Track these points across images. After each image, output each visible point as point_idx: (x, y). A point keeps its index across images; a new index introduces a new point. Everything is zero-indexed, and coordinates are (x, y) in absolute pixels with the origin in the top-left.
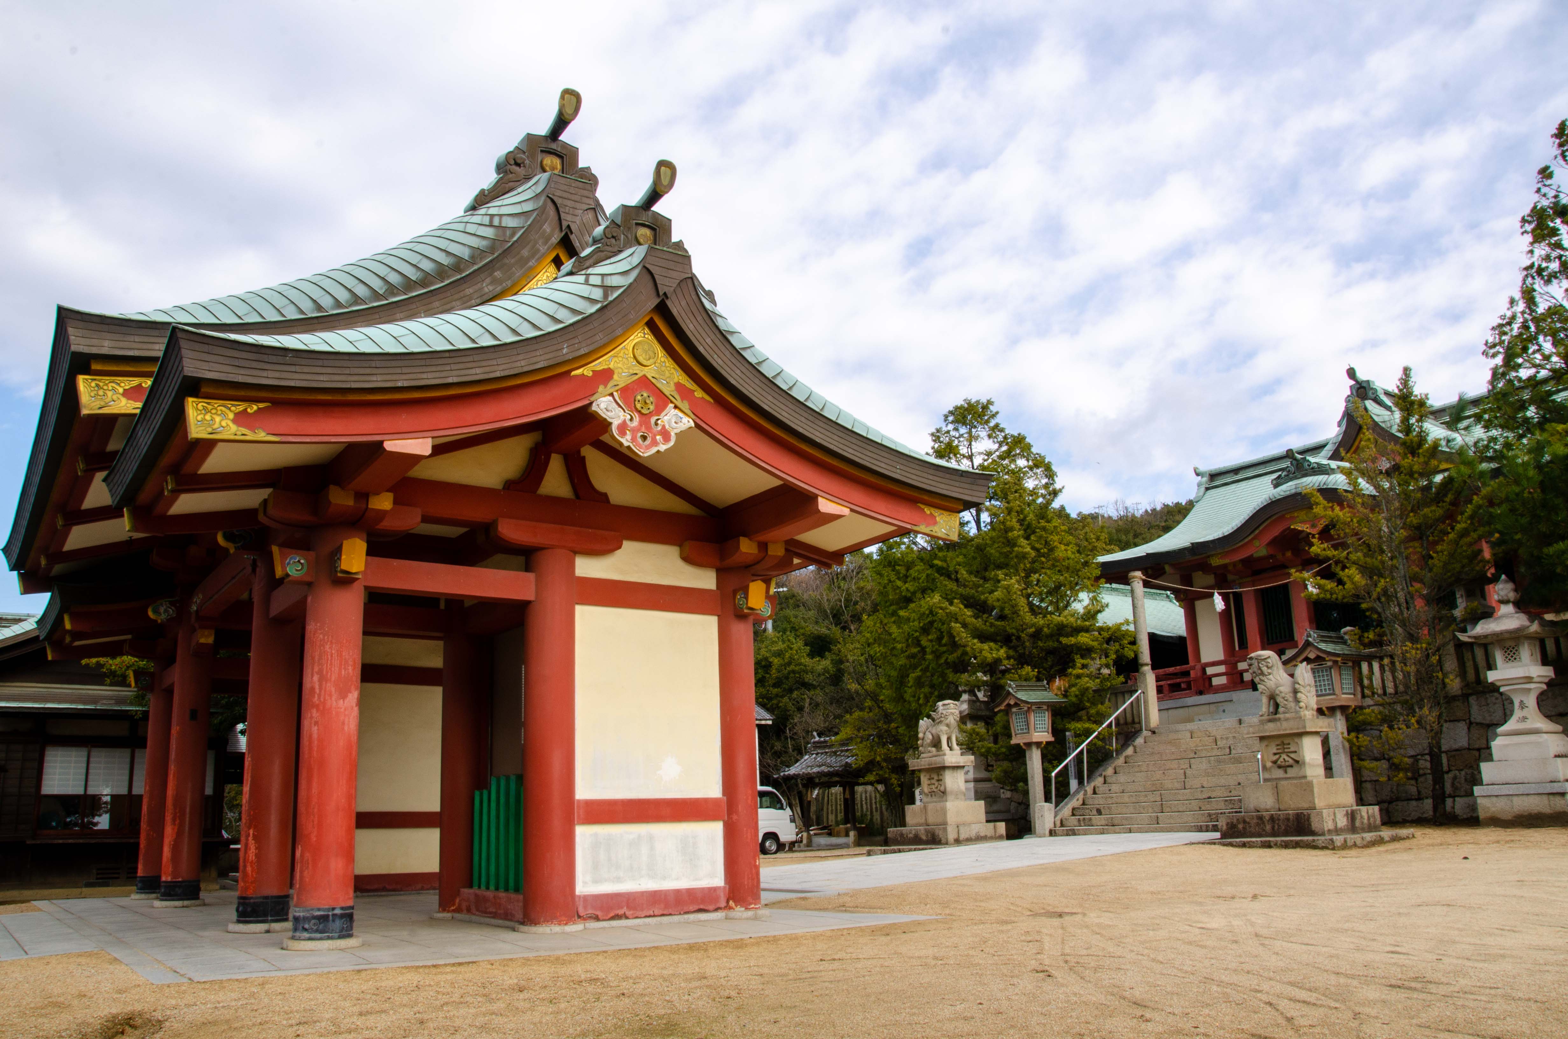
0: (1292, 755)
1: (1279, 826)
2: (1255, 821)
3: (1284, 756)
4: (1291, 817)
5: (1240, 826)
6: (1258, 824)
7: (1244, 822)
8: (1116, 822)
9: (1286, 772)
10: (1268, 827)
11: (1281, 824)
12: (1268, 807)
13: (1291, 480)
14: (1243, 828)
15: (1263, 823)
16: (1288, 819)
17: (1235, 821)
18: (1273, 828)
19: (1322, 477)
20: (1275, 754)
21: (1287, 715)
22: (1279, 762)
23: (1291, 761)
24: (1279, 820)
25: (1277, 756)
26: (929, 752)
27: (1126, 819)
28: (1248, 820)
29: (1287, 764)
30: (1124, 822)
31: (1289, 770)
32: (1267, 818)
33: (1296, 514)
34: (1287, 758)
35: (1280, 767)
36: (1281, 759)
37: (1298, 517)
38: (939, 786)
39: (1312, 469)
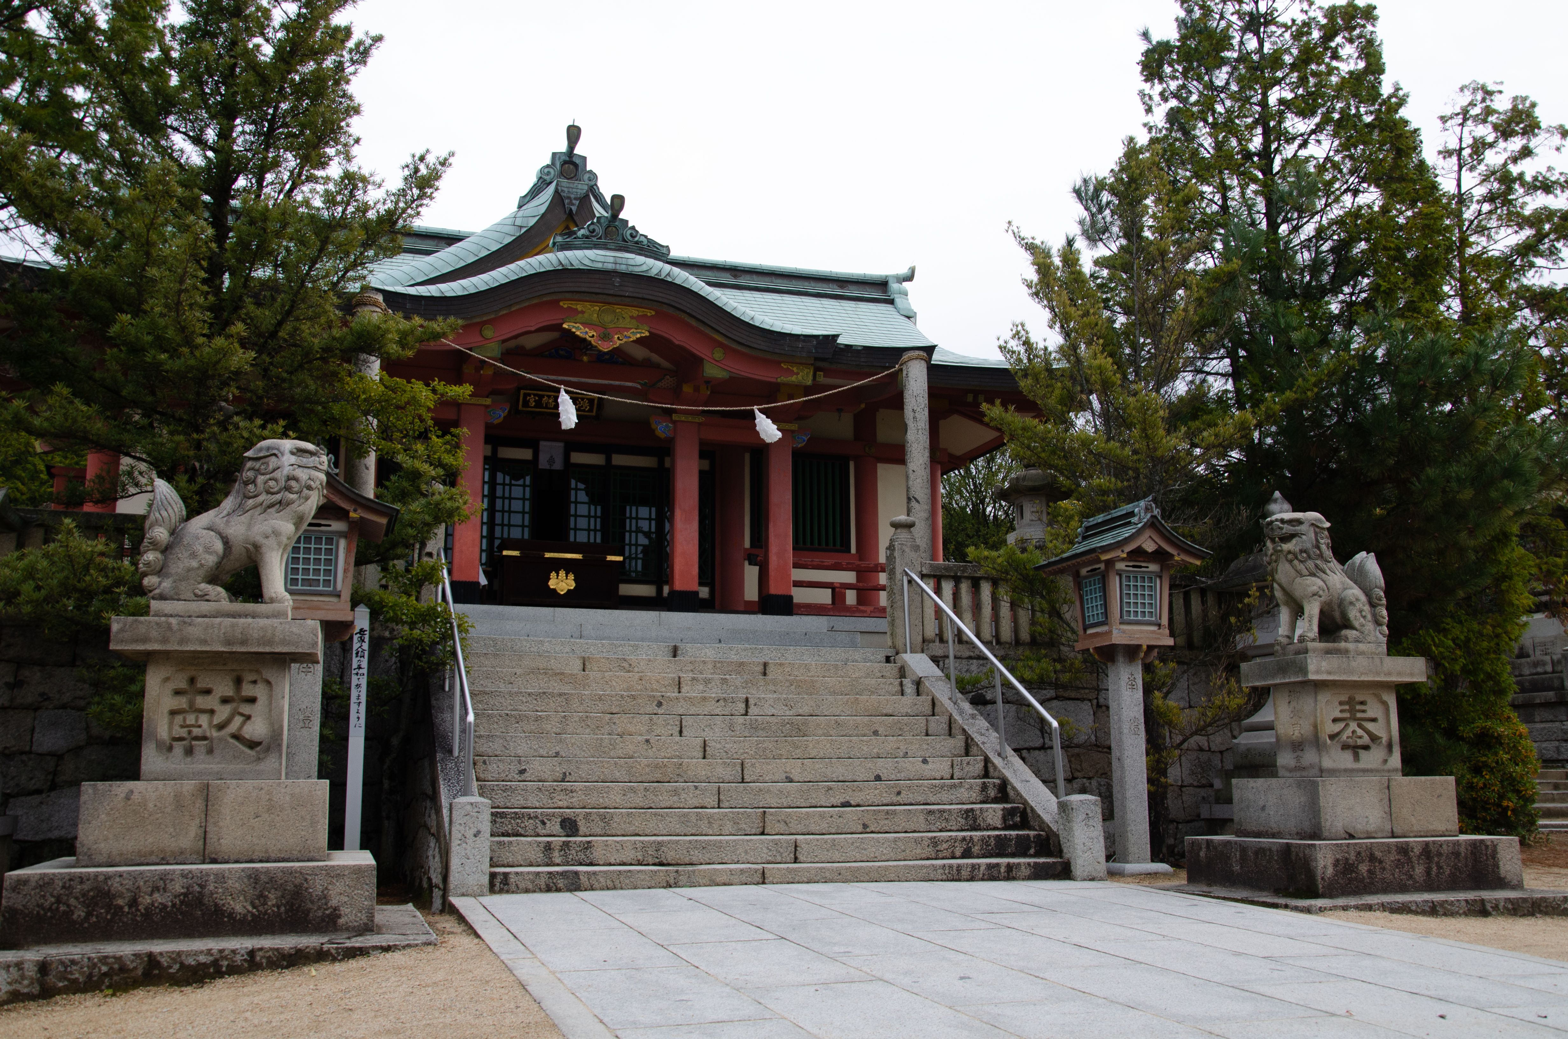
0: (1370, 726)
1: (1439, 867)
2: (1393, 856)
3: (1353, 726)
4: (1462, 850)
5: (1363, 868)
6: (1398, 864)
7: (1372, 858)
8: (670, 856)
9: (1357, 758)
10: (1419, 871)
11: (1442, 864)
12: (1371, 828)
13: (596, 246)
14: (1369, 871)
15: (1409, 860)
16: (1457, 854)
17: (1352, 857)
18: (1428, 872)
20: (1335, 720)
21: (1362, 647)
22: (1344, 737)
23: (1366, 739)
24: (1439, 854)
25: (1342, 725)
26: (203, 597)
27: (704, 847)
28: (1378, 854)
29: (1360, 742)
30: (696, 856)
31: (1362, 753)
32: (1417, 850)
33: (582, 307)
34: (1360, 732)
35: (1345, 747)
36: (1348, 732)
37: (583, 312)
38: (238, 720)
39: (637, 243)
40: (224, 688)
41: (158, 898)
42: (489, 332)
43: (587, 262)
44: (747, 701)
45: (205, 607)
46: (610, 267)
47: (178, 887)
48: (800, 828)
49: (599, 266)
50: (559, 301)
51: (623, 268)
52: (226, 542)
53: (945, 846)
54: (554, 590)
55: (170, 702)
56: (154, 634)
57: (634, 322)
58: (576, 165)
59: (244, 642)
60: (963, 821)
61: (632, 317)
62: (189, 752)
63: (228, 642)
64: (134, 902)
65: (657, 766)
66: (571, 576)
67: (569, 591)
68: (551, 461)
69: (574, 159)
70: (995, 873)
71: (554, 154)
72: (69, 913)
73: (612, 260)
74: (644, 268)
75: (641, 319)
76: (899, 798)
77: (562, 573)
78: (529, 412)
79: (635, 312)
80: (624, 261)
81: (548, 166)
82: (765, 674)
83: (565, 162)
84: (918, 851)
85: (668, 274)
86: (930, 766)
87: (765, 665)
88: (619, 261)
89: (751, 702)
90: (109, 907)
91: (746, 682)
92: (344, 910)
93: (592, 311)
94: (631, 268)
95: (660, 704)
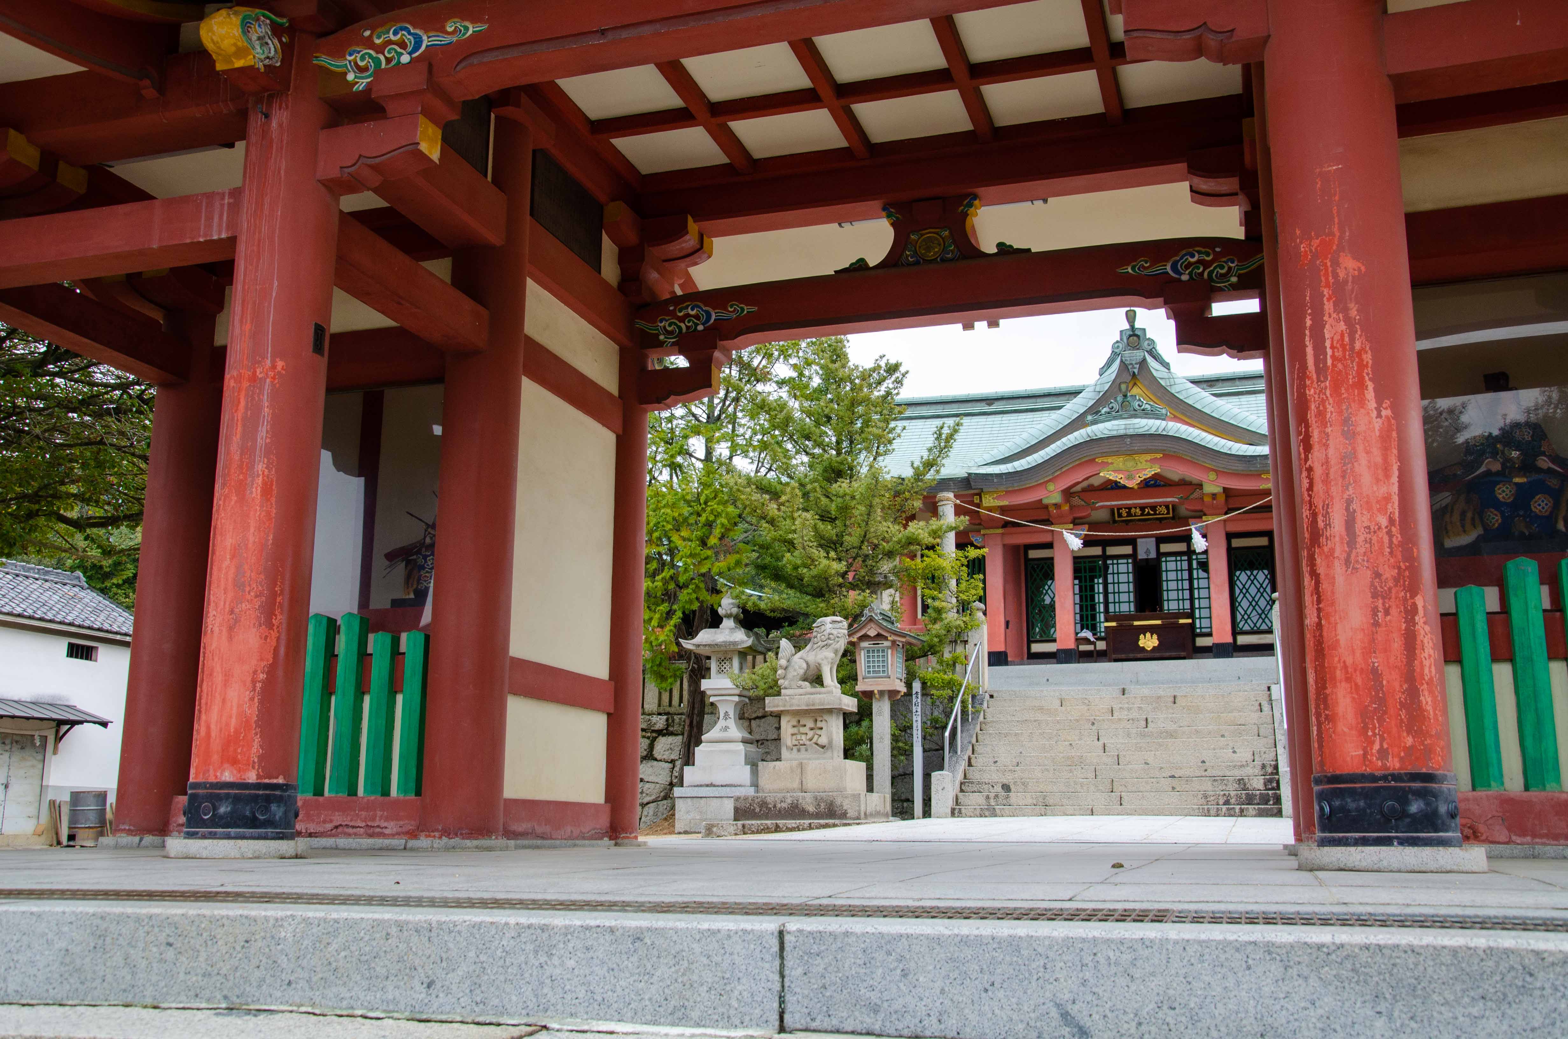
8: (1053, 802)
13: (1115, 418)
19: (1158, 422)
26: (800, 687)
33: (1110, 460)
37: (1112, 463)
38: (816, 737)
39: (1143, 410)
40: (810, 724)
41: (784, 805)
42: (1051, 487)
43: (1106, 432)
44: (1147, 719)
45: (801, 691)
46: (1122, 432)
47: (789, 801)
48: (1134, 789)
49: (1114, 433)
50: (1094, 459)
51: (1131, 432)
52: (807, 664)
53: (1212, 798)
54: (1143, 648)
55: (792, 730)
56: (781, 704)
57: (1149, 464)
58: (1138, 336)
59: (813, 705)
60: (1237, 786)
61: (1146, 461)
62: (799, 750)
63: (808, 705)
64: (775, 806)
65: (1068, 758)
66: (1155, 636)
67: (1154, 647)
68: (1148, 552)
69: (1137, 332)
70: (1232, 813)
71: (1121, 332)
72: (754, 810)
73: (1123, 427)
74: (1146, 428)
75: (1153, 461)
76: (1206, 773)
77: (1148, 635)
78: (1123, 521)
79: (1148, 457)
80: (1131, 426)
81: (1117, 342)
82: (1175, 703)
83: (1130, 336)
84: (1196, 801)
85: (1164, 429)
86: (1238, 755)
87: (1175, 697)
88: (1128, 427)
89: (1149, 720)
90: (767, 808)
91: (1154, 708)
92: (849, 811)
93: (1118, 462)
94: (1136, 430)
95: (1093, 724)
